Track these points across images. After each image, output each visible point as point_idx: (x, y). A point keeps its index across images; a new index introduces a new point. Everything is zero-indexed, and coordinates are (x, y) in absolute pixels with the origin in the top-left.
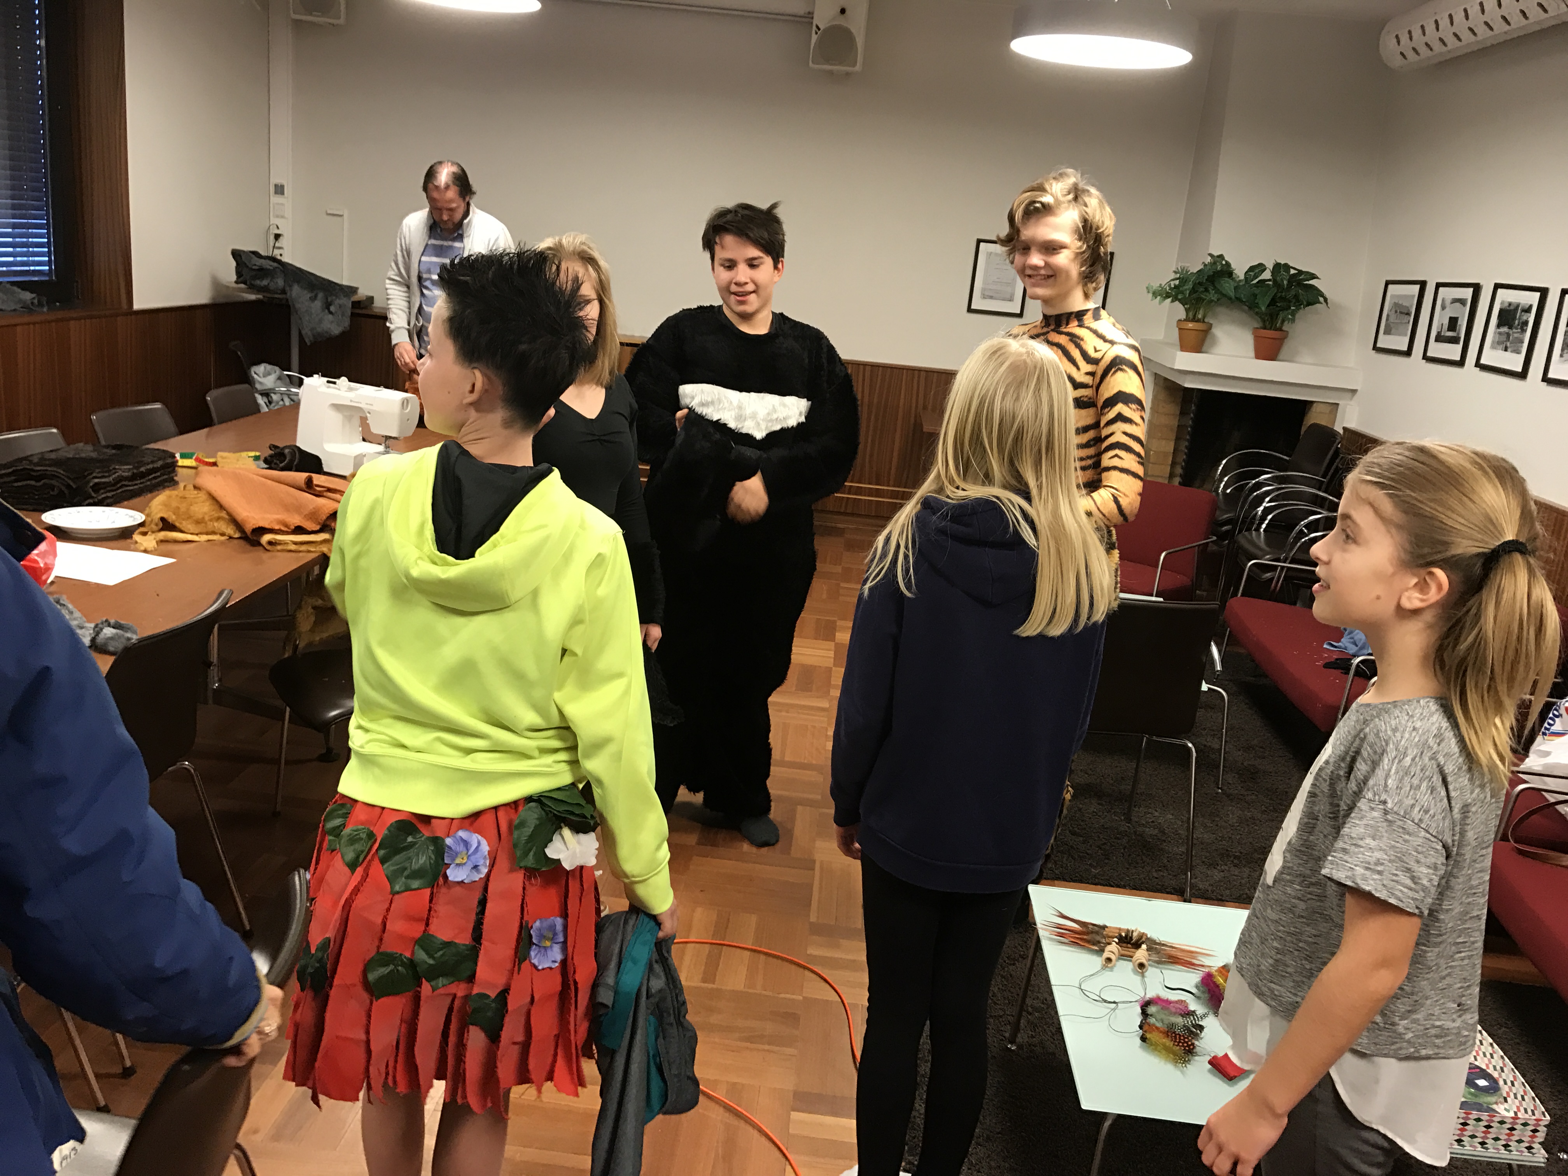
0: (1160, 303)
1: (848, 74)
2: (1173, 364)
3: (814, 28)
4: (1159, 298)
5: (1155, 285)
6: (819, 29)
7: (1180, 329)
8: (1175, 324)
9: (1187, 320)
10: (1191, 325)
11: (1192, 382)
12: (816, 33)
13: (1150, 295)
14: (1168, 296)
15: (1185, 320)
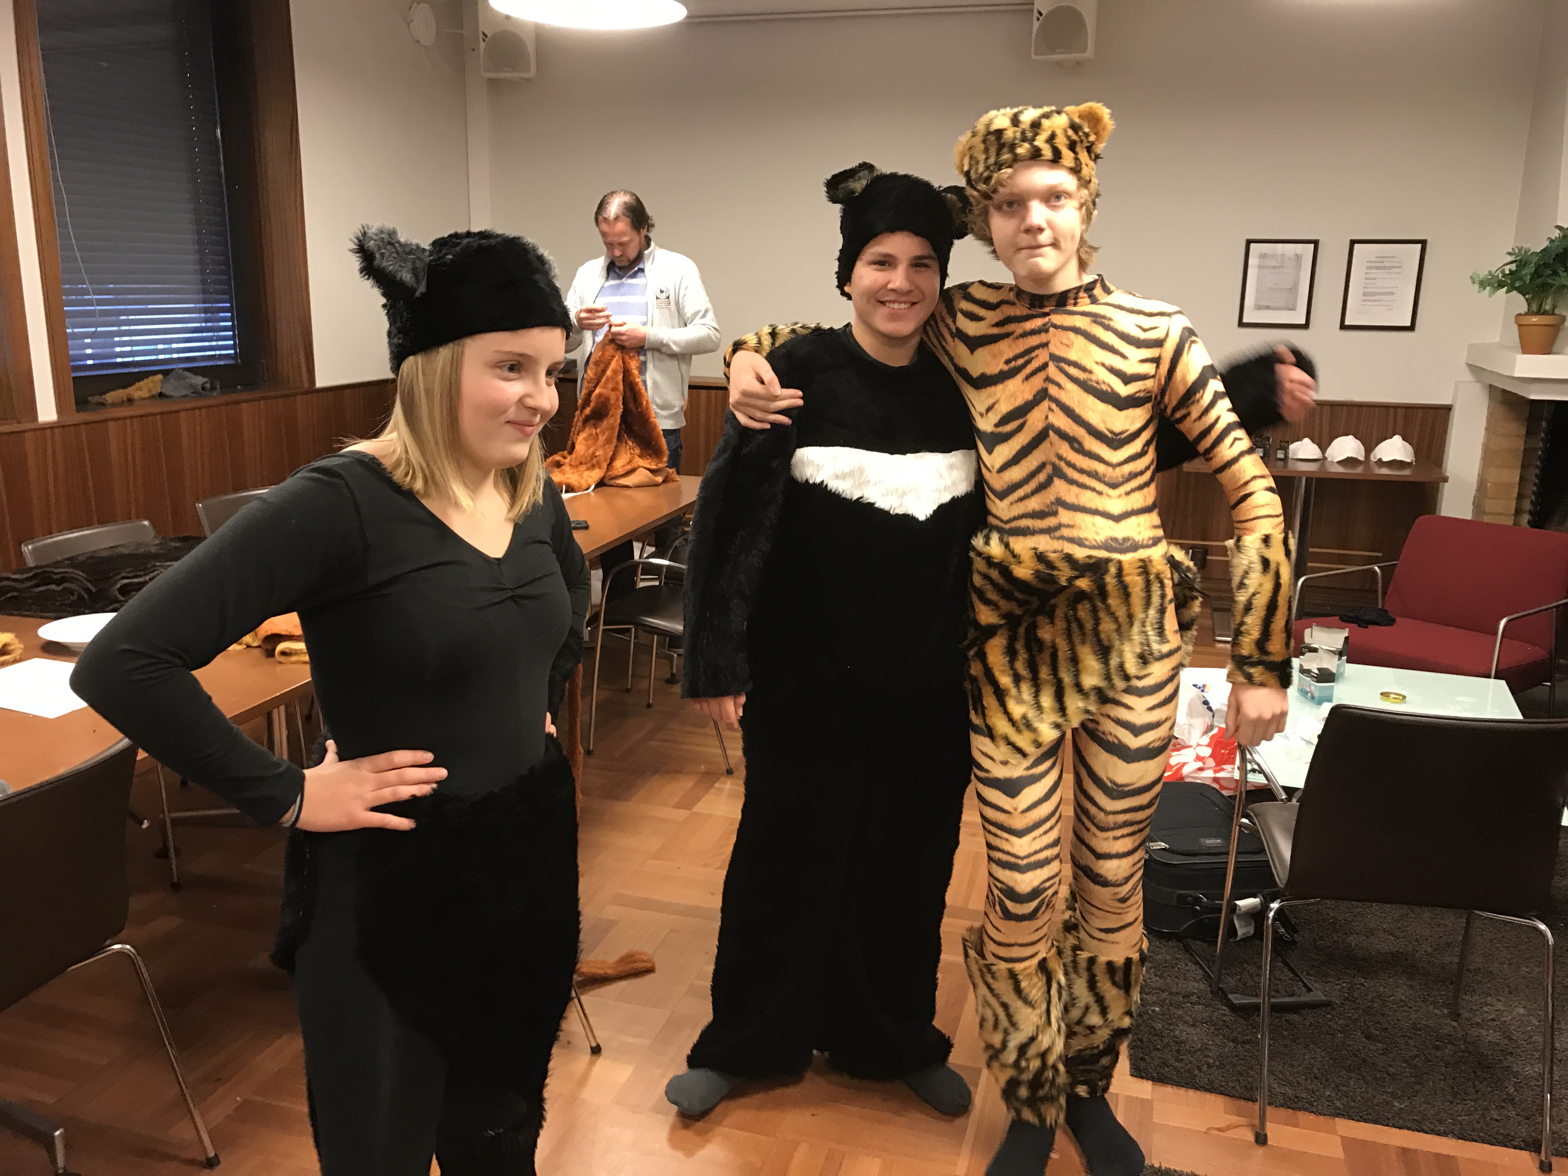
0: (1490, 296)
1: (1078, 63)
2: (1513, 370)
3: (1036, 14)
4: (1488, 288)
5: (1483, 273)
6: (1041, 14)
7: (1520, 325)
8: (1513, 319)
9: (1529, 313)
10: (1535, 319)
11: (1539, 393)
12: (1038, 19)
13: (1477, 286)
14: (1501, 285)
15: (1526, 314)
